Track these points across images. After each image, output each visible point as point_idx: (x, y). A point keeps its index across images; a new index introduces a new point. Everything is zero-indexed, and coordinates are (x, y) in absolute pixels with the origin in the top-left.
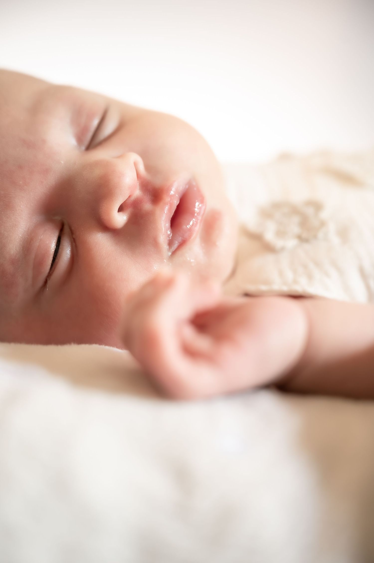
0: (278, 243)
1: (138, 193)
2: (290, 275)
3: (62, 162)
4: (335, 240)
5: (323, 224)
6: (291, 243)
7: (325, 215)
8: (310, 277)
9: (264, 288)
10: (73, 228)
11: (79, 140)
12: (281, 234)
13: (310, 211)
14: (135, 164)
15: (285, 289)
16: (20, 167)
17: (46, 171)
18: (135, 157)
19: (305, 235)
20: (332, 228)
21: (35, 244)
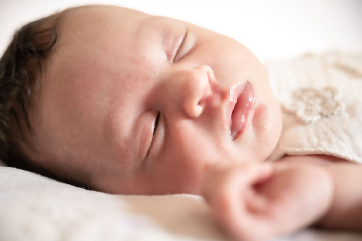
0: (307, 118)
1: (209, 92)
2: (315, 140)
3: (157, 72)
4: (346, 115)
5: (337, 105)
6: (316, 118)
7: (338, 98)
8: (329, 141)
9: (298, 150)
10: (166, 117)
11: (169, 55)
12: (308, 111)
13: (328, 95)
14: (208, 73)
15: (312, 150)
16: (129, 77)
17: (147, 79)
18: (207, 69)
19: (325, 113)
20: (343, 106)
21: (141, 128)
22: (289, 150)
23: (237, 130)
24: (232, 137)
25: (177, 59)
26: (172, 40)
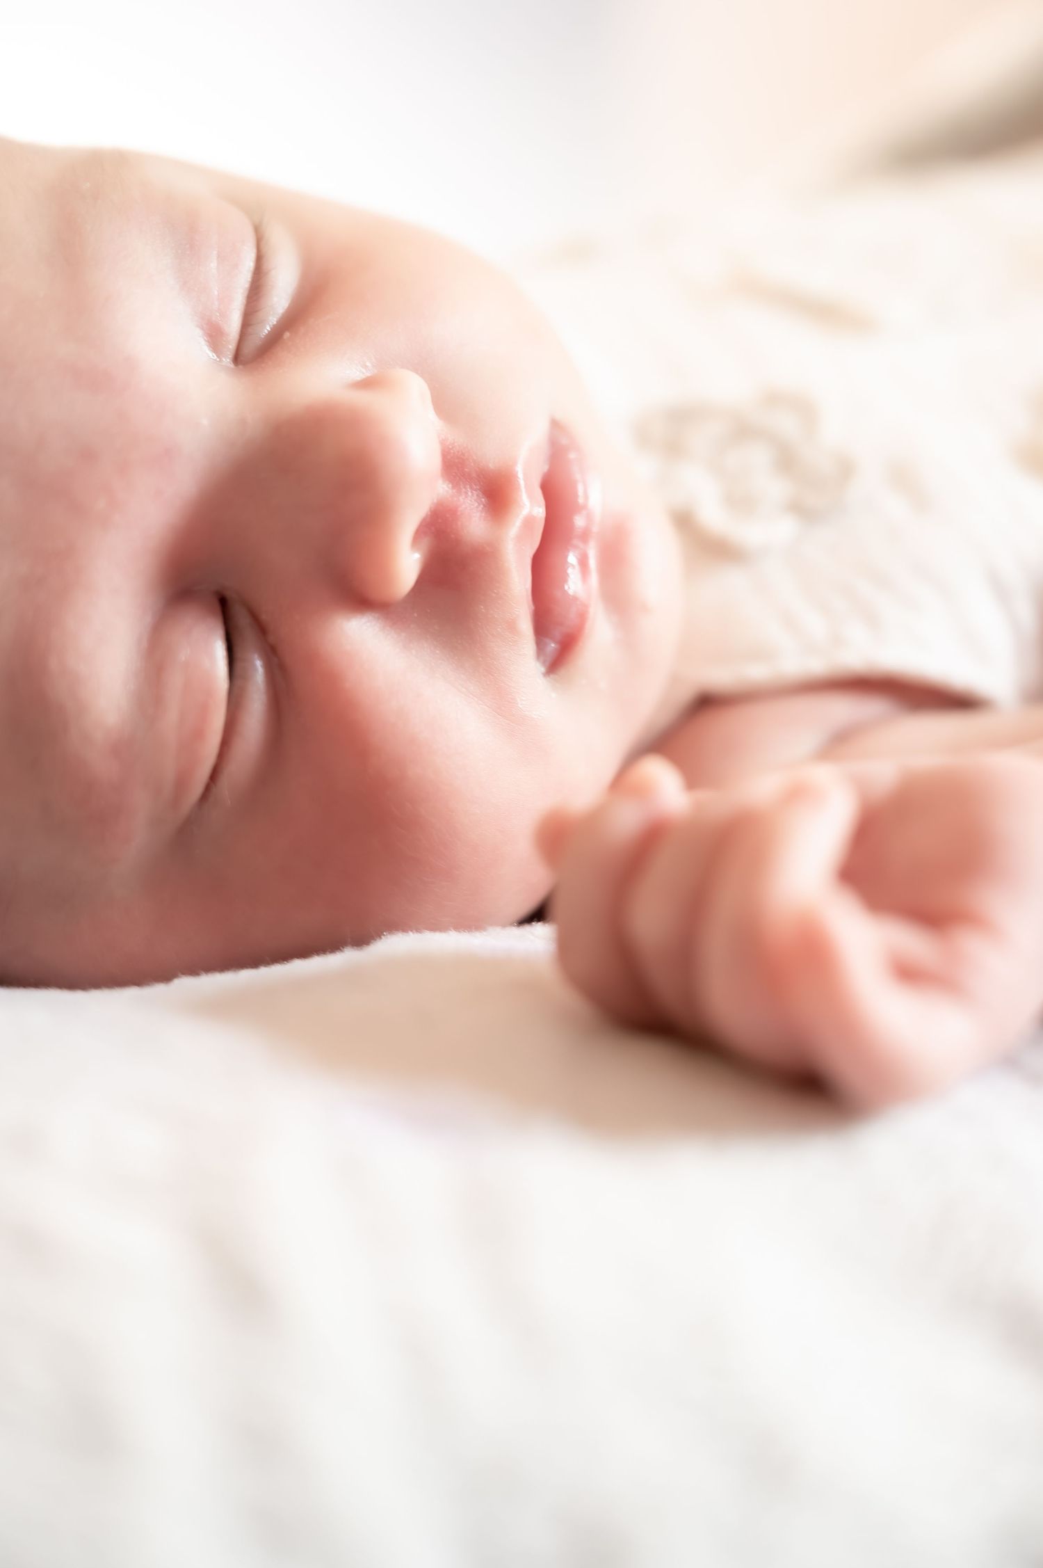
1: (439, 488)
5: (846, 468)
11: (214, 335)
12: (737, 503)
19: (806, 501)
20: (872, 471)
21: (175, 681)
22: (720, 677)
23: (558, 633)
24: (544, 663)
25: (250, 347)
26: (213, 265)
